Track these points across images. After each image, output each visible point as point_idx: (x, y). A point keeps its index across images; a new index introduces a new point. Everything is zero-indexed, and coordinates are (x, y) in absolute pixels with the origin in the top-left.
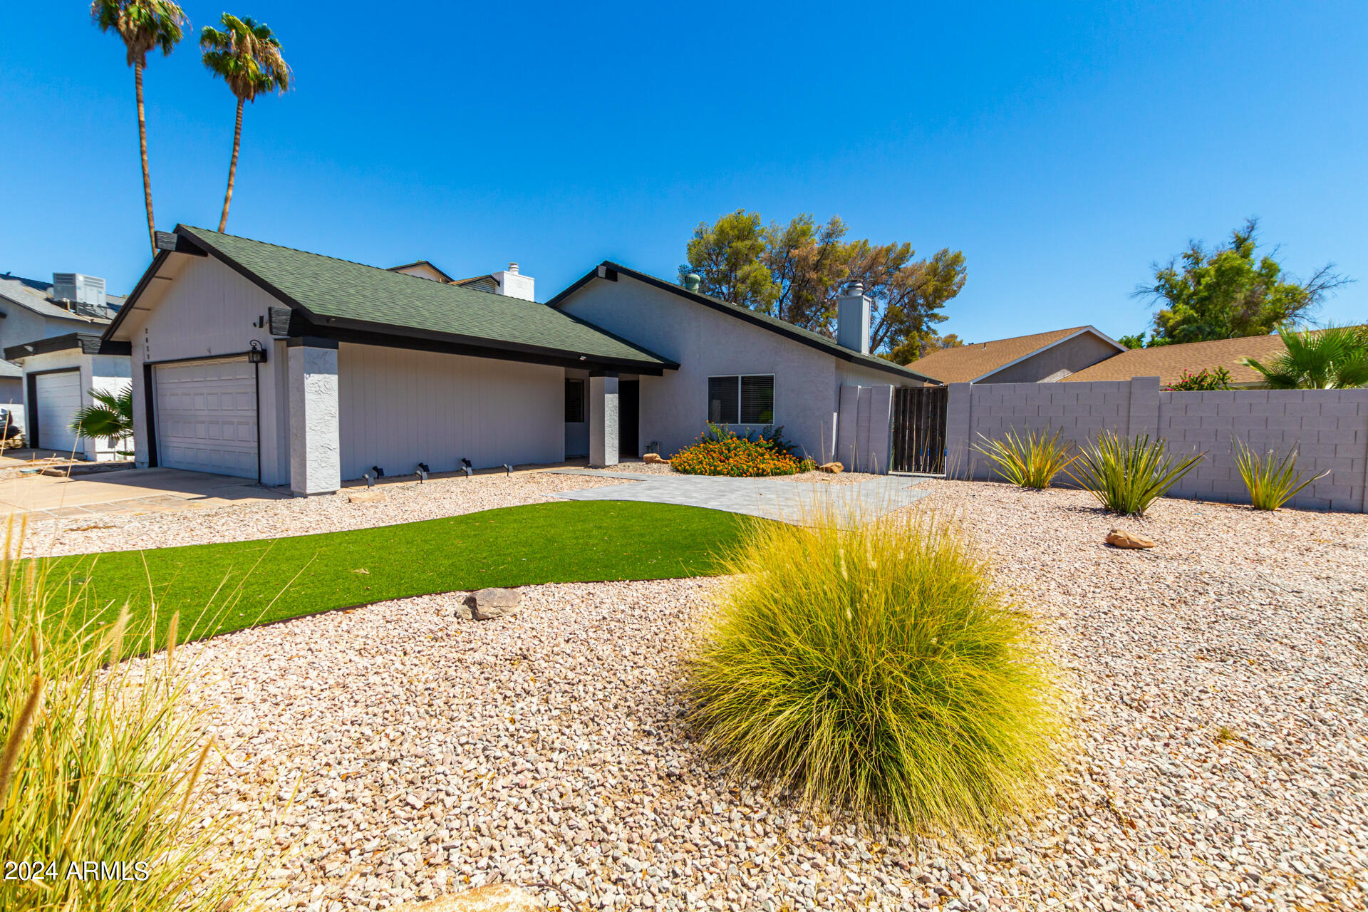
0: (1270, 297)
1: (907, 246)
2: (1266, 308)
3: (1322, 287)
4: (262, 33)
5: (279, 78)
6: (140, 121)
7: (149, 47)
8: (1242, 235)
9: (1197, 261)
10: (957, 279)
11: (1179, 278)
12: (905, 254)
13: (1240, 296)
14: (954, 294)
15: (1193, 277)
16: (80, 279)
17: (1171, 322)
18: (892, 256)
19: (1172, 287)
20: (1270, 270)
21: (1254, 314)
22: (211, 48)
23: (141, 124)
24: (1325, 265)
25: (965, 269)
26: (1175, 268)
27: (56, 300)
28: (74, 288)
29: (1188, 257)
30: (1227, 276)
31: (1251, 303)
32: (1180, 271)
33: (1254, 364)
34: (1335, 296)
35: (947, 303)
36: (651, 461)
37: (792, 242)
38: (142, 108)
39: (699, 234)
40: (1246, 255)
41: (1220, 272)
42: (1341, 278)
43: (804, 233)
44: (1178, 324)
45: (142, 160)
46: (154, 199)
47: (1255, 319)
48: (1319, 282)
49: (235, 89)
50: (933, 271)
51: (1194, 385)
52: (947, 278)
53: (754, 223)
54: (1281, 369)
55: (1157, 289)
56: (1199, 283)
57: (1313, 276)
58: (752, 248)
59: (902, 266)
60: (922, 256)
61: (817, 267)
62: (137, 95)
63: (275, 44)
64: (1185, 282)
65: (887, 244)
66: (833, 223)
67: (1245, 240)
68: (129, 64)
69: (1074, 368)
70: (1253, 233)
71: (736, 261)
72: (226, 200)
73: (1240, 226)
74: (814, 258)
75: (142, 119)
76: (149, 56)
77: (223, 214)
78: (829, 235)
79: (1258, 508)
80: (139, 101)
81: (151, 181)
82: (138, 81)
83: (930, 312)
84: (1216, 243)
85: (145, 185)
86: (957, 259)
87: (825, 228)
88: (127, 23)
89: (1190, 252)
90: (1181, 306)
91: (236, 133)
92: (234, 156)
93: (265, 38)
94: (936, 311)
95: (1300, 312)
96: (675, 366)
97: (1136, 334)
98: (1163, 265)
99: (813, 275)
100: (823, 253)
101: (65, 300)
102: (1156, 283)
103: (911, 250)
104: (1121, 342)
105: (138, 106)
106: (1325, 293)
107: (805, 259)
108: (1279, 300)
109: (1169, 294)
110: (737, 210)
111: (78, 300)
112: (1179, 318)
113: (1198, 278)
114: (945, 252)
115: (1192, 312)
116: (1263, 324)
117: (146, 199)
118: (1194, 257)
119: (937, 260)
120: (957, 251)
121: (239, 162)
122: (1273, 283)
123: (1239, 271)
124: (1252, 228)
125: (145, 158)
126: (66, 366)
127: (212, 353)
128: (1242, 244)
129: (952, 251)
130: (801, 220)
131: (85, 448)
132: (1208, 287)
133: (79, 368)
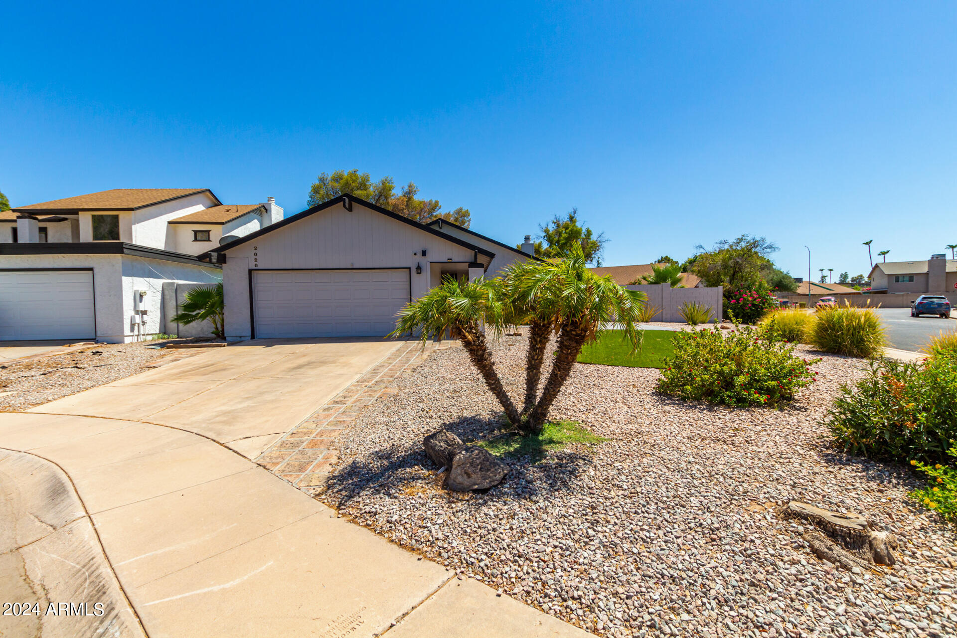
1: (437, 202)
8: (571, 215)
9: (558, 226)
11: (551, 233)
15: (557, 233)
18: (430, 207)
26: (549, 228)
29: (554, 223)
32: (551, 228)
37: (382, 194)
39: (322, 180)
40: (575, 225)
41: (569, 232)
56: (560, 236)
64: (554, 235)
67: (573, 217)
73: (572, 211)
84: (563, 217)
89: (555, 221)
98: (544, 226)
113: (559, 233)
114: (461, 209)
118: (557, 223)
122: (590, 238)
124: (575, 213)
126: (56, 266)
127: (355, 267)
128: (571, 219)
129: (465, 209)
130: (386, 180)
131: (99, 334)
132: (565, 239)
133: (91, 269)
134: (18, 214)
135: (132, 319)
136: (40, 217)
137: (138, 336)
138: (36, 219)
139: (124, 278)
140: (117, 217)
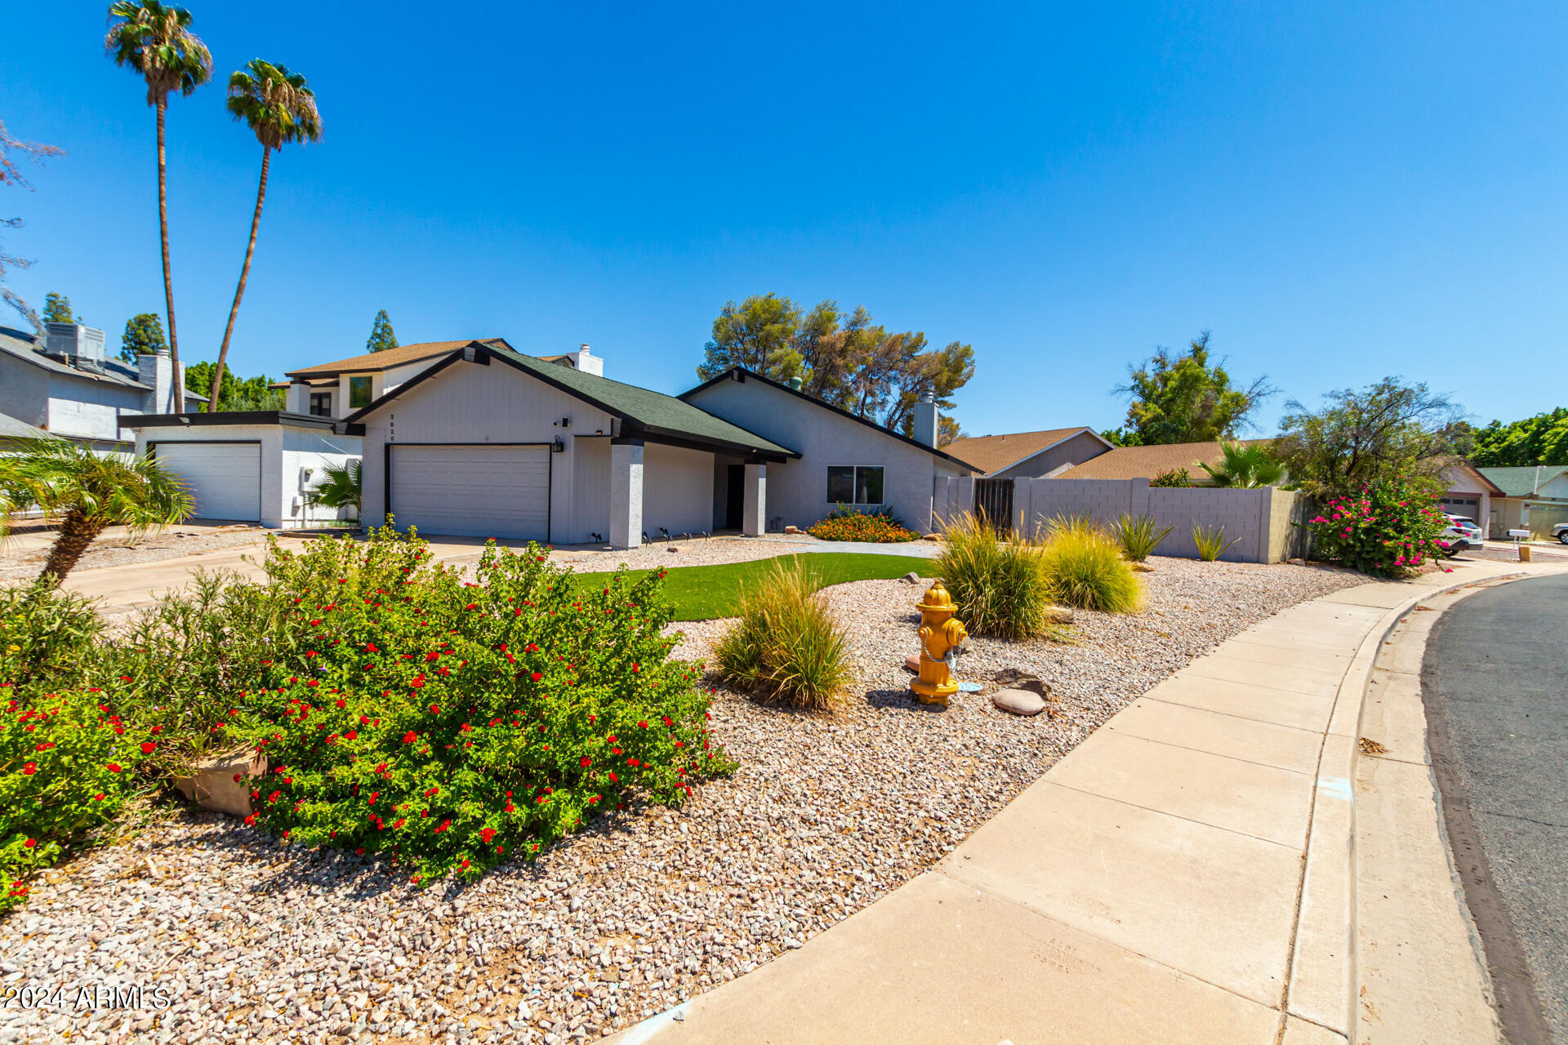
0: (1221, 402)
1: (921, 335)
2: (1217, 413)
3: (1259, 394)
4: (296, 82)
5: (311, 129)
6: (160, 165)
7: (172, 88)
8: (1198, 344)
9: (1163, 366)
10: (966, 371)
11: (1149, 380)
12: (918, 343)
13: (1198, 400)
14: (962, 384)
15: (1161, 380)
16: (82, 330)
17: (1144, 419)
18: (907, 344)
19: (1145, 387)
20: (1221, 380)
21: (1208, 416)
22: (239, 93)
23: (161, 169)
24: (1261, 376)
25: (974, 361)
26: (1146, 370)
27: (49, 352)
28: (75, 341)
29: (1157, 361)
30: (1189, 383)
31: (1207, 407)
32: (1150, 371)
33: (1205, 466)
34: (1268, 403)
35: (955, 391)
36: (792, 532)
37: (819, 327)
38: (163, 152)
39: (727, 312)
40: (1201, 364)
41: (1185, 378)
42: (1272, 388)
43: (829, 320)
44: (1150, 421)
45: (161, 206)
46: (170, 249)
47: (1209, 420)
48: (1256, 390)
49: (262, 138)
50: (945, 361)
51: (1166, 481)
52: (957, 369)
53: (786, 307)
54: (1222, 470)
55: (1132, 388)
56: (1165, 385)
57: (1252, 384)
58: (783, 331)
59: (916, 354)
60: (935, 346)
61: (843, 353)
62: (159, 137)
63: (309, 93)
64: (1154, 383)
65: (905, 333)
66: (858, 312)
67: (1201, 349)
68: (150, 104)
69: (1077, 462)
70: (1207, 344)
71: (766, 343)
72: (248, 253)
73: (1197, 337)
74: (840, 345)
75: (163, 163)
76: (171, 95)
77: (245, 268)
78: (854, 324)
79: (1203, 560)
80: (160, 144)
81: (169, 229)
82: (160, 123)
83: (940, 399)
84: (1178, 350)
85: (163, 234)
86: (967, 352)
87: (851, 316)
88: (153, 60)
89: (1158, 357)
90: (1151, 405)
91: (262, 183)
92: (258, 207)
93: (298, 86)
94: (946, 399)
95: (1241, 415)
96: (798, 456)
97: (1114, 429)
98: (1137, 368)
99: (839, 362)
100: (849, 340)
101: (62, 353)
102: (1132, 383)
103: (924, 340)
104: (1102, 435)
105: (159, 150)
106: (1262, 399)
107: (833, 345)
108: (1226, 405)
109: (1142, 393)
110: (768, 293)
111: (79, 355)
112: (1149, 416)
113: (1165, 380)
114: (956, 345)
115: (1159, 411)
116: (1214, 425)
117: (163, 248)
118: (1161, 362)
119: (949, 352)
120: (966, 345)
121: (263, 214)
122: (1222, 391)
123: (1197, 379)
124: (1206, 340)
125: (164, 204)
126: (231, 438)
127: (490, 441)
128: (1198, 353)
129: (963, 344)
130: (825, 305)
131: (263, 516)
132: (1173, 390)
133: (259, 442)
134: (291, 379)
135: (294, 500)
136: (313, 382)
137: (303, 521)
138: (309, 384)
139: (285, 453)
140: (370, 379)
